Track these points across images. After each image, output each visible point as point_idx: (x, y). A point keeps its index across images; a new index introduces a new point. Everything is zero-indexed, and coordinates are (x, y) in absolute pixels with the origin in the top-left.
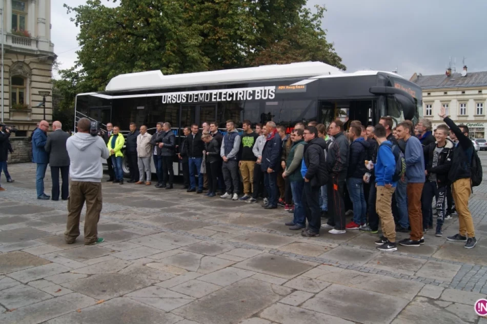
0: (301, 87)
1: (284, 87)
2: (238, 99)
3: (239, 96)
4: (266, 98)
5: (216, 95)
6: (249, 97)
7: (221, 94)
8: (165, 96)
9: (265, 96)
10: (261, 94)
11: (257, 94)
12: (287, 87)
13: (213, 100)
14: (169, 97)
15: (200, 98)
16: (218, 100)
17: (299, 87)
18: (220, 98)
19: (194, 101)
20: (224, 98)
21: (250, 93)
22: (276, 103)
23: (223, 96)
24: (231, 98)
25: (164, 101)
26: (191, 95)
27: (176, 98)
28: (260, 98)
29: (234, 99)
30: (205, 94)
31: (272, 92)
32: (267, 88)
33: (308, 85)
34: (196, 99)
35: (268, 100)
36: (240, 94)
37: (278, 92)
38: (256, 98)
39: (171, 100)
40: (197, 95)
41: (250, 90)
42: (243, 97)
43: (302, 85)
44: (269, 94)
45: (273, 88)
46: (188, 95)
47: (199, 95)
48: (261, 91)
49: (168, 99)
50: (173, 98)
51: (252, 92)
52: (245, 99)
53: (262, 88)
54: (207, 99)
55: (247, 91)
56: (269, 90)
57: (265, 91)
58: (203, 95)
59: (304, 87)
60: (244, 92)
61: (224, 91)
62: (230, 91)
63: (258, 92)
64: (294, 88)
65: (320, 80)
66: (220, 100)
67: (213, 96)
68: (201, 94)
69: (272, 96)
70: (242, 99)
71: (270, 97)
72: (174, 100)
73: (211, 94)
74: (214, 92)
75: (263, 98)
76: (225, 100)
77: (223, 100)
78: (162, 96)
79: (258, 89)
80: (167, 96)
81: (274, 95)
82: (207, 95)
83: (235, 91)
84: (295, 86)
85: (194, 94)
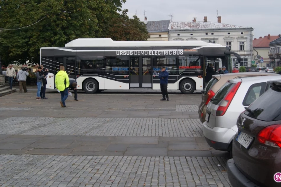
1: (187, 50)
2: (164, 54)
3: (164, 53)
4: (179, 54)
5: (152, 52)
6: (170, 53)
8: (118, 52)
9: (178, 53)
10: (176, 52)
11: (174, 53)
12: (188, 50)
14: (121, 52)
15: (142, 54)
16: (153, 54)
17: (194, 50)
19: (138, 55)
20: (156, 54)
21: (170, 52)
22: (184, 56)
23: (155, 53)
24: (160, 54)
25: (118, 54)
26: (136, 52)
27: (126, 53)
28: (175, 54)
29: (162, 54)
32: (179, 50)
33: (198, 50)
35: (180, 55)
37: (184, 52)
38: (174, 54)
39: (123, 54)
41: (171, 50)
42: (167, 53)
44: (180, 53)
45: (182, 50)
46: (133, 52)
47: (141, 52)
48: (176, 51)
49: (121, 53)
50: (124, 52)
51: (171, 52)
53: (177, 50)
54: (146, 54)
55: (169, 51)
56: (180, 51)
57: (178, 51)
58: (144, 52)
59: (196, 50)
60: (167, 51)
61: (156, 51)
62: (159, 51)
63: (175, 52)
65: (203, 48)
66: (154, 54)
67: (150, 53)
68: (142, 52)
69: (182, 53)
70: (166, 54)
71: (181, 54)
72: (125, 54)
73: (148, 52)
74: (150, 51)
75: (177, 54)
76: (157, 54)
77: (155, 54)
78: (116, 52)
80: (120, 52)
81: (183, 53)
82: (146, 52)
83: (162, 51)
84: (192, 50)
85: (137, 52)
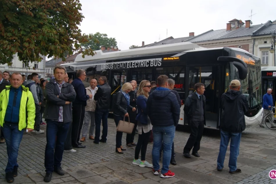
0: (177, 58)
1: (167, 58)
2: (141, 66)
3: (141, 64)
5: (129, 64)
6: (147, 65)
7: (131, 63)
8: (102, 65)
9: (156, 64)
10: (154, 63)
11: (151, 63)
12: (169, 59)
13: (127, 67)
15: (121, 66)
16: (130, 67)
17: (176, 58)
18: (131, 66)
19: (117, 68)
22: (162, 69)
23: (133, 65)
24: (137, 66)
25: (102, 68)
28: (153, 65)
29: (139, 67)
30: (123, 63)
31: (160, 61)
32: (157, 59)
33: (180, 57)
34: (119, 67)
35: (158, 67)
36: (142, 63)
37: (163, 61)
38: (151, 66)
39: (106, 68)
40: (119, 64)
41: (148, 60)
42: (144, 65)
43: (177, 57)
44: (158, 63)
45: (160, 59)
46: (114, 64)
48: (154, 61)
49: (104, 67)
50: (107, 66)
51: (148, 62)
52: (145, 66)
53: (154, 59)
54: (124, 67)
55: (146, 61)
56: (158, 61)
57: (156, 61)
59: (178, 58)
60: (144, 62)
61: (133, 62)
62: (136, 61)
64: (172, 59)
65: (188, 53)
66: (131, 67)
67: (128, 65)
68: (121, 64)
69: (160, 64)
74: (128, 62)
77: (133, 67)
79: (152, 60)
80: (104, 65)
82: (125, 64)
83: (139, 61)
84: (173, 57)
85: (117, 64)
